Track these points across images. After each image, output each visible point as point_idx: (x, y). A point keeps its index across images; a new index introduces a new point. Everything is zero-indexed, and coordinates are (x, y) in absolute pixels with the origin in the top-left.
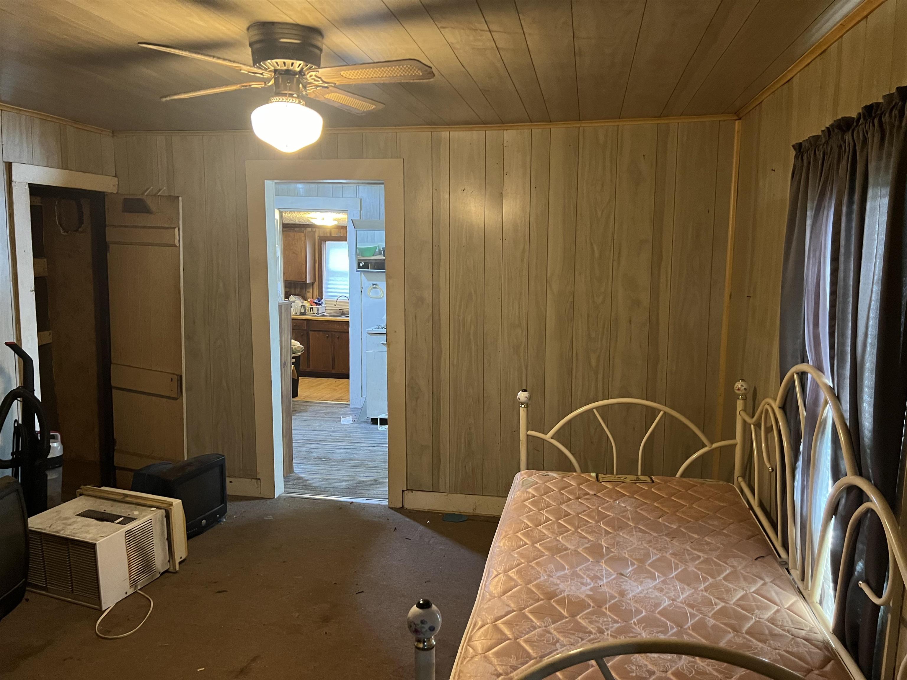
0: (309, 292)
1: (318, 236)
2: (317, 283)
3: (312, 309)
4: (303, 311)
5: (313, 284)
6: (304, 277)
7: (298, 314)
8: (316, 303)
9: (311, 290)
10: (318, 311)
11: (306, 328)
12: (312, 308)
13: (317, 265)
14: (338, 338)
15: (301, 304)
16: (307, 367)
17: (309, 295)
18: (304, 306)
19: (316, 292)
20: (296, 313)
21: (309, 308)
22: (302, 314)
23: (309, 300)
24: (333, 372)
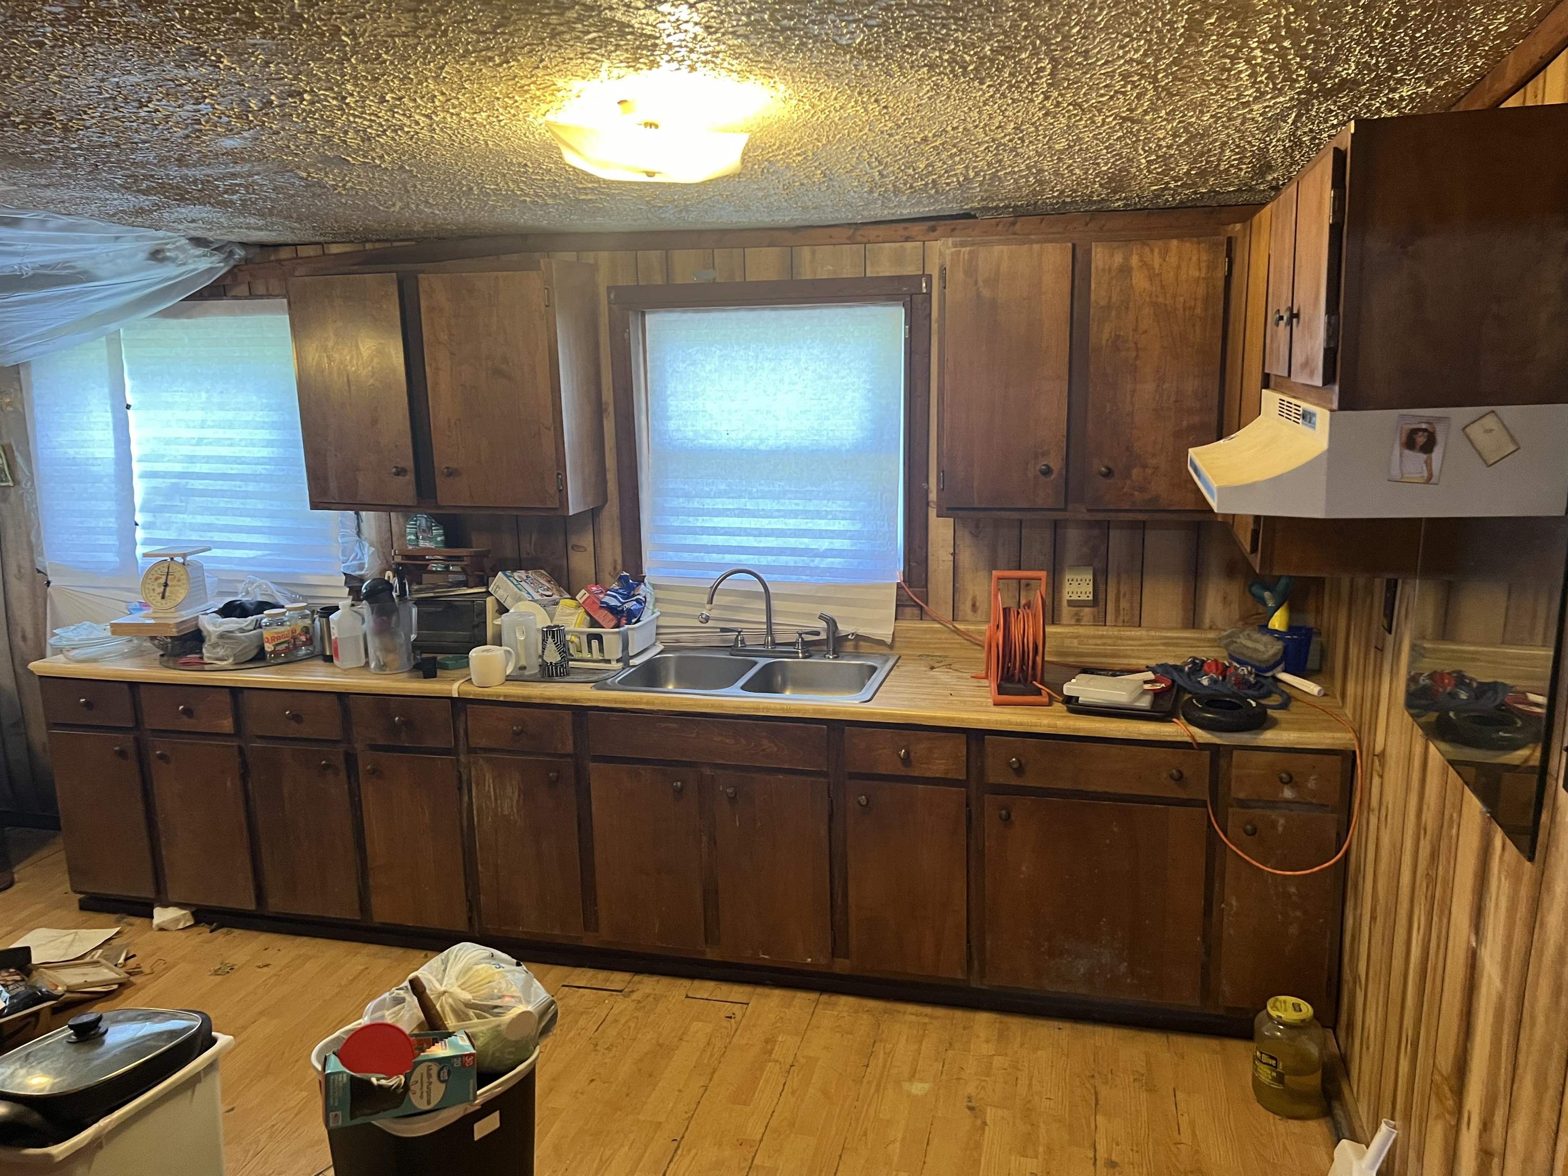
0: (576, 547)
1: (609, 289)
2: (612, 509)
3: (595, 643)
4: (552, 656)
5: (594, 514)
6: (552, 490)
7: (534, 670)
8: (612, 609)
9: (587, 540)
10: (625, 647)
11: (570, 749)
12: (599, 637)
13: (609, 426)
14: (733, 800)
15: (542, 620)
16: (586, 927)
17: (581, 562)
18: (553, 633)
19: (612, 549)
20: (523, 668)
21: (584, 639)
22: (548, 673)
23: (582, 595)
24: (711, 954)
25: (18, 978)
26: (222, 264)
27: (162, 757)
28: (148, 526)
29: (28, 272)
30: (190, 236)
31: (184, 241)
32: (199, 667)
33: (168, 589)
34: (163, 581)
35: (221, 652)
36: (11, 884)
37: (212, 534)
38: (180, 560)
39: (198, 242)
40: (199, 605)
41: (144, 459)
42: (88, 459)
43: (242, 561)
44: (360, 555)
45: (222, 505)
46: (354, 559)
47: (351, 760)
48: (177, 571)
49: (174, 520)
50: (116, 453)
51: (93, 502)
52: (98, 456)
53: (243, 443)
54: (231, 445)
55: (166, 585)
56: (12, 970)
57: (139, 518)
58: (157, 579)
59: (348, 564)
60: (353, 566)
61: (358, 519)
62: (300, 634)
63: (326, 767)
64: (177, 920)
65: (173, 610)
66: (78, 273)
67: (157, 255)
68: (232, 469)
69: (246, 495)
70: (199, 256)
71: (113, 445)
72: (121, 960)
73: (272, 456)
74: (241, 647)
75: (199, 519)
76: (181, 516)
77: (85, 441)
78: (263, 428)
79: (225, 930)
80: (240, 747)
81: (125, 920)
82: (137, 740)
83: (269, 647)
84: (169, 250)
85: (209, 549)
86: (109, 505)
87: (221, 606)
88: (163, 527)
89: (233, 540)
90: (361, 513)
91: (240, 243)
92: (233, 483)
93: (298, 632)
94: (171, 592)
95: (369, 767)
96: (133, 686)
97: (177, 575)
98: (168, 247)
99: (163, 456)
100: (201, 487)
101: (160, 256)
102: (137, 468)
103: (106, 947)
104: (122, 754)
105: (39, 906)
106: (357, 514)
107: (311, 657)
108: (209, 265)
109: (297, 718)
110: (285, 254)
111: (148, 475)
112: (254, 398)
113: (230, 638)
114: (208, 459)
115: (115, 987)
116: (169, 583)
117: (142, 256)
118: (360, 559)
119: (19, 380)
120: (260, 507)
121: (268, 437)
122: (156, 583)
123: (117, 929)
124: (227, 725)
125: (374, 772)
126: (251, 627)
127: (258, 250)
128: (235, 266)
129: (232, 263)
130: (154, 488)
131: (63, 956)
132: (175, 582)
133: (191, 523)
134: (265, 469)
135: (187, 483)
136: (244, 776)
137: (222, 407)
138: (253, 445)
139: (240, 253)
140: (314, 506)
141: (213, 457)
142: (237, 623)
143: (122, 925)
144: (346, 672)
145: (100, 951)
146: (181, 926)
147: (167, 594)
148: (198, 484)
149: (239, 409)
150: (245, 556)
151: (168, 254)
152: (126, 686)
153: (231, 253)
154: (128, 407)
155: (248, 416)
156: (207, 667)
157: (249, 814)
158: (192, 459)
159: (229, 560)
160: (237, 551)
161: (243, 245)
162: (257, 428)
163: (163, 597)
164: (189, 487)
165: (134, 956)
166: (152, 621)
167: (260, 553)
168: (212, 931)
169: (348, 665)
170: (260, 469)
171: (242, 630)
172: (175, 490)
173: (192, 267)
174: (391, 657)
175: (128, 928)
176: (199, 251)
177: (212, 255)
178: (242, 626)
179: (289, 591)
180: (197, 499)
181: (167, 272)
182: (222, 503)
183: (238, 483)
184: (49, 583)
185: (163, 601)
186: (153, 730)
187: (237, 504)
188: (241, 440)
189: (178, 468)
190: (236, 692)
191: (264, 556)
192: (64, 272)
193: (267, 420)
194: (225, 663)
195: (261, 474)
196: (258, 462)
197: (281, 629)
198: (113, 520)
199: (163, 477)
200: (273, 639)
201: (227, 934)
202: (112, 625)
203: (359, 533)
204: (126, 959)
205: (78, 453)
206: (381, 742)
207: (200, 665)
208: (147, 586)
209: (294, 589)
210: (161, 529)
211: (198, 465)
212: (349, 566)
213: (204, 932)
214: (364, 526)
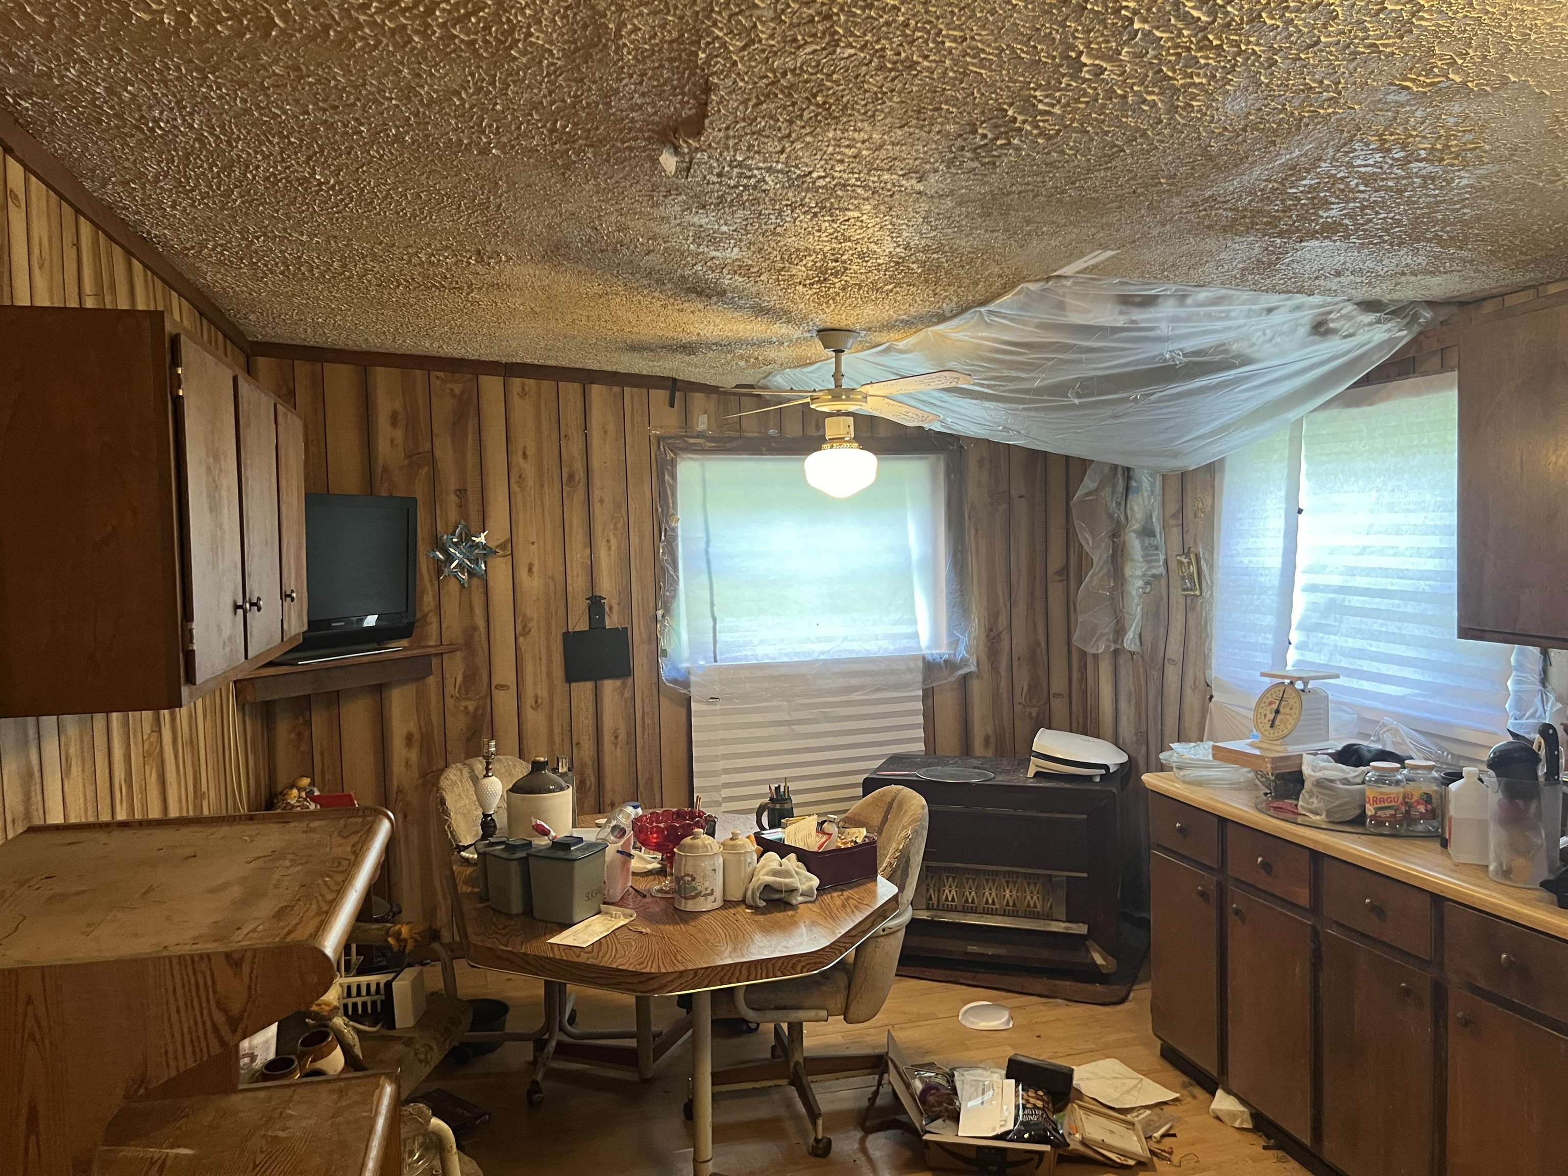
25: (1040, 1104)
26: (1405, 333)
27: (1237, 912)
28: (1302, 646)
29: (1181, 359)
30: (1357, 300)
31: (1349, 308)
32: (1289, 816)
33: (1279, 717)
34: (1275, 707)
35: (1315, 803)
36: (1123, 1001)
37: (1361, 662)
38: (1299, 685)
39: (1369, 306)
40: (1315, 742)
41: (1309, 571)
42: (1258, 569)
43: (1388, 698)
44: (1540, 710)
45: (1375, 627)
46: (1533, 716)
47: (1440, 994)
48: (1292, 700)
49: (1325, 641)
50: (1283, 563)
51: (1257, 616)
52: (1266, 565)
53: (1408, 553)
54: (1395, 555)
55: (1277, 712)
56: (1040, 1093)
57: (1295, 636)
58: (1271, 703)
59: (1523, 721)
60: (1528, 725)
61: (1545, 660)
62: (1418, 803)
63: (1407, 992)
64: (1233, 1115)
65: (1278, 742)
66: (1232, 357)
67: (1320, 328)
68: (1392, 584)
69: (1404, 618)
70: (1370, 324)
71: (1281, 553)
72: (1157, 1135)
73: (1438, 569)
74: (1338, 802)
75: (1351, 643)
76: (1333, 637)
77: (1258, 549)
78: (1433, 533)
79: (1281, 1153)
80: (1314, 927)
81: (1191, 1088)
82: (1219, 884)
83: (1370, 811)
84: (1333, 320)
85: (1337, 677)
86: (1269, 620)
87: (1340, 748)
88: (1316, 649)
89: (1385, 672)
90: (1553, 653)
91: (1426, 302)
92: (1391, 601)
93: (1415, 798)
94: (1281, 721)
95: (1460, 1014)
96: (1223, 821)
97: (1291, 702)
98: (1331, 316)
99: (1325, 567)
100: (1357, 605)
101: (1322, 329)
102: (1301, 580)
103: (1157, 1110)
104: (1203, 894)
105: (1129, 1035)
106: (1545, 654)
107: (1427, 836)
108: (1387, 336)
109: (1378, 911)
110: (1488, 308)
111: (1312, 588)
112: (1428, 497)
113: (1327, 788)
114: (1369, 572)
115: (1131, 1162)
116: (1281, 710)
117: (1302, 331)
118: (1540, 717)
119: (1213, 486)
120: (1417, 633)
121: (1438, 545)
122: (1269, 708)
123: (1178, 1095)
124: (1303, 896)
125: (1466, 1023)
126: (1359, 780)
127: (1454, 310)
128: (1421, 333)
129: (1416, 329)
130: (1314, 603)
131: (1113, 1100)
132: (1287, 710)
133: (1342, 647)
134: (1430, 586)
135: (1344, 600)
136: (1316, 966)
137: (1391, 508)
138: (1419, 555)
139: (1427, 314)
140: (1465, 633)
141: (1374, 569)
142: (1343, 771)
143: (1186, 1093)
144: (1459, 868)
145: (1148, 1112)
146: (1237, 1124)
147: (1277, 723)
148: (1356, 601)
149: (1409, 511)
150: (1393, 693)
151: (1332, 325)
152: (1216, 820)
153: (1416, 317)
154: (1300, 511)
155: (1417, 519)
156: (1300, 819)
157: (1316, 1017)
158: (1352, 571)
159: (1375, 696)
160: (1384, 686)
161: (1431, 304)
162: (1426, 534)
163: (1272, 726)
164: (1347, 603)
165: (1174, 1135)
166: (1257, 752)
167: (1409, 691)
168: (1265, 1148)
169: (1463, 858)
170: (1423, 585)
171: (1346, 781)
172: (1332, 608)
173: (1366, 337)
174: (1520, 862)
175: (1189, 1099)
176: (1370, 317)
177: (1387, 321)
178: (1348, 776)
179: (1437, 745)
180: (1351, 618)
181: (1333, 346)
182: (1376, 625)
183: (1397, 602)
184: (1211, 697)
185: (1272, 731)
186: (1237, 879)
187: (1392, 627)
188: (1406, 549)
189: (1337, 580)
190: (1317, 857)
191: (1416, 695)
192: (1218, 358)
193: (1439, 523)
194: (1318, 817)
195: (1424, 592)
196: (1423, 576)
197: (1393, 790)
198: (1270, 636)
199: (1322, 591)
200: (1375, 800)
201: (1279, 1160)
202: (1215, 748)
203: (1544, 680)
204: (1164, 1136)
205: (1250, 562)
206: (1482, 984)
207: (1293, 816)
208: (1261, 710)
209: (1444, 744)
210: (1311, 651)
211: (1357, 578)
212: (1521, 725)
213: (1254, 1146)
214: (1553, 671)
